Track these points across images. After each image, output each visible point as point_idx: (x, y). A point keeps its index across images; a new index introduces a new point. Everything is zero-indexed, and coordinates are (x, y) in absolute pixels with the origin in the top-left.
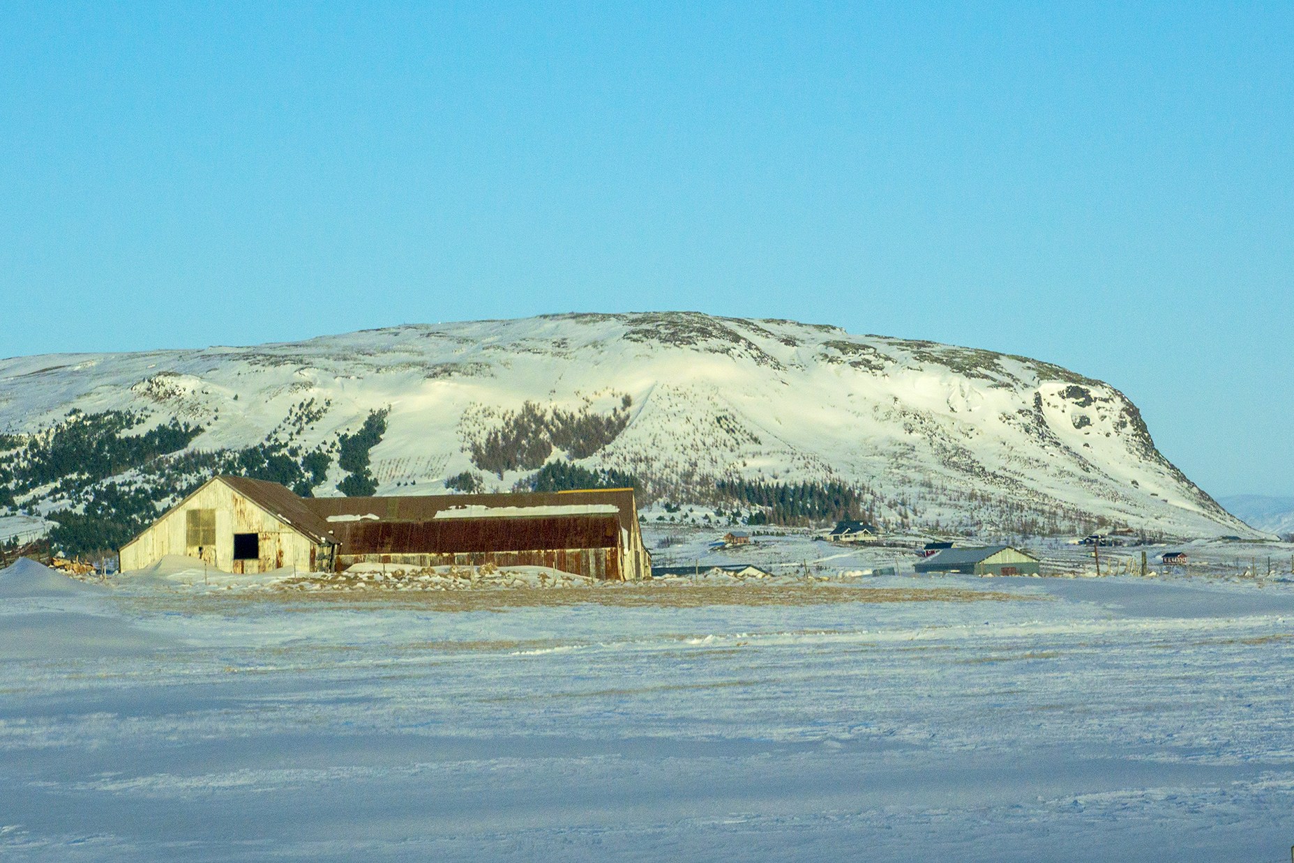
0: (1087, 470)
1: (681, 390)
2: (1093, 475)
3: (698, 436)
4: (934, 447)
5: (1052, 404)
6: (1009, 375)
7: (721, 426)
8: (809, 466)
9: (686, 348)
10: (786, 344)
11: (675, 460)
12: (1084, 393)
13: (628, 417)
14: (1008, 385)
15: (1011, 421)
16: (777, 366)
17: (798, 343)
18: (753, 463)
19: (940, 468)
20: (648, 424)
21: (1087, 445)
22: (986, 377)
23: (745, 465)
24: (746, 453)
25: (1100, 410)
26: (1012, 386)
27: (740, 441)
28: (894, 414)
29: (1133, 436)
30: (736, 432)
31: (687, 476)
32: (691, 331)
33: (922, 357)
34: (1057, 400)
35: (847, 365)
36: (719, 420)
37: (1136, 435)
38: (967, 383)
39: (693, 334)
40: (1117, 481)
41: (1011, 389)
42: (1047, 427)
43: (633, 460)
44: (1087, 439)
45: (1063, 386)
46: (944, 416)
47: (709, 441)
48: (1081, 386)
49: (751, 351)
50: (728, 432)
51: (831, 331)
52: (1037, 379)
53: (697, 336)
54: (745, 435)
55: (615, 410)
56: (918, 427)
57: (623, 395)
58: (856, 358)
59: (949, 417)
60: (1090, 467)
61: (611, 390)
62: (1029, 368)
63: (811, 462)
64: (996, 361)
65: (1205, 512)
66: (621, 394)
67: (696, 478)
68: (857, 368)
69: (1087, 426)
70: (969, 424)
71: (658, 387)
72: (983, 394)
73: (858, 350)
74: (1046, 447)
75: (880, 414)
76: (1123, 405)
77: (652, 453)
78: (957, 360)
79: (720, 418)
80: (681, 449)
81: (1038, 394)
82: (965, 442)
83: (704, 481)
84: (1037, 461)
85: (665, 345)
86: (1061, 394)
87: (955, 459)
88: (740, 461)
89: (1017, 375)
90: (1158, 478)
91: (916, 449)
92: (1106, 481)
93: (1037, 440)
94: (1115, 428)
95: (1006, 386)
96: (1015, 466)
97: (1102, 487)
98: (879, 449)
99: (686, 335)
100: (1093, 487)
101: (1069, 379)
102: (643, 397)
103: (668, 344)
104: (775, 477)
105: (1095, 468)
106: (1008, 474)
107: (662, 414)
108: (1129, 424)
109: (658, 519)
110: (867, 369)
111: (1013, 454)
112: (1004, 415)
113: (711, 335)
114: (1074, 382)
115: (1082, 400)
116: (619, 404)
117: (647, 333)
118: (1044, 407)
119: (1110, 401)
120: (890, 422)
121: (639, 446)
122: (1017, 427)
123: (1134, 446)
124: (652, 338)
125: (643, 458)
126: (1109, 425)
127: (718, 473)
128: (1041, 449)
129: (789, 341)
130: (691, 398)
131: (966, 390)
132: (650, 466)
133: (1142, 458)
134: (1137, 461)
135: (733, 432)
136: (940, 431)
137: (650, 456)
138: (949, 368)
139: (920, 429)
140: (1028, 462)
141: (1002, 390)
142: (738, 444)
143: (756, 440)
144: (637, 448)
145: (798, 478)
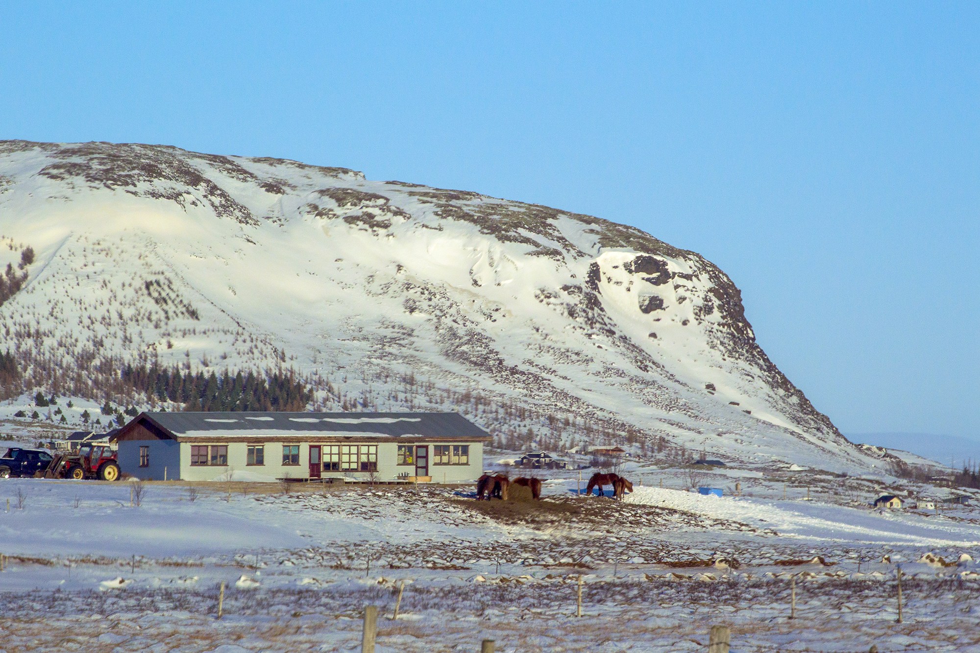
0: (645, 369)
1: (104, 245)
2: (652, 374)
3: (115, 306)
4: (441, 331)
5: (614, 280)
6: (560, 239)
7: (150, 294)
8: (255, 351)
9: (120, 189)
10: (267, 191)
11: (74, 337)
12: (660, 267)
13: (25, 276)
14: (555, 253)
15: (552, 300)
16: (246, 217)
17: (287, 189)
18: (180, 344)
19: (441, 360)
20: (49, 288)
21: (653, 335)
22: (526, 240)
23: (170, 346)
24: (175, 330)
25: (679, 290)
26: (560, 254)
27: (171, 314)
28: (393, 287)
29: (719, 325)
30: (169, 302)
31: (84, 359)
32: (133, 169)
33: (446, 212)
34: (622, 275)
35: (341, 220)
36: (148, 285)
37: (723, 325)
38: (498, 247)
39: (136, 171)
40: (685, 385)
41: (559, 257)
42: (602, 310)
43: (19, 335)
44: (656, 327)
45: (630, 256)
46: (463, 291)
47: (128, 313)
48: (655, 257)
49: (213, 198)
50: (157, 302)
51: (341, 175)
52: (599, 245)
53: (139, 175)
54: (180, 306)
55: (10, 267)
56: (425, 304)
57: (25, 248)
58: (356, 211)
59: (470, 292)
60: (650, 364)
61: (9, 241)
62: (592, 231)
63: (260, 345)
64: (550, 221)
65: (798, 430)
66: (21, 246)
67: (97, 362)
68: (353, 226)
69: (659, 311)
70: (495, 302)
71: (73, 239)
72: (519, 264)
73: (360, 200)
74: (593, 336)
75: (375, 287)
76: (711, 285)
77: (44, 327)
78: (495, 217)
79: (151, 283)
80: (87, 322)
81: (595, 265)
82: (486, 327)
83: (107, 367)
84: (577, 354)
85: (93, 184)
86: (627, 267)
87: (464, 348)
88: (164, 341)
89: (571, 239)
90: (744, 383)
91: (415, 333)
92: (670, 383)
93: (584, 326)
94: (696, 314)
95: (552, 253)
96: (547, 360)
97: (658, 392)
98: (363, 332)
99: (126, 173)
100: (645, 391)
101: (644, 248)
102: (51, 251)
103: (96, 183)
104: (205, 364)
105: (658, 366)
106: (533, 370)
107: (70, 276)
108: (716, 310)
109: (17, 415)
110: (367, 226)
111: (547, 343)
112: (543, 291)
113: (160, 175)
114: (647, 250)
115: (655, 275)
116: (16, 258)
117: (72, 169)
118: (603, 284)
119: (694, 278)
120: (386, 297)
121: (31, 316)
122: (559, 308)
123: (718, 338)
124: (78, 174)
125: (32, 331)
126: (688, 310)
127: (129, 357)
128: (586, 339)
129: (273, 187)
130: (115, 255)
131: (496, 257)
132: (39, 343)
133: (726, 355)
134: (720, 359)
135: (165, 301)
136: (453, 311)
137: (42, 330)
138: (479, 227)
139: (425, 307)
140: (564, 355)
141: (544, 259)
142: (167, 318)
143: (193, 314)
144: (27, 318)
145: (235, 366)
